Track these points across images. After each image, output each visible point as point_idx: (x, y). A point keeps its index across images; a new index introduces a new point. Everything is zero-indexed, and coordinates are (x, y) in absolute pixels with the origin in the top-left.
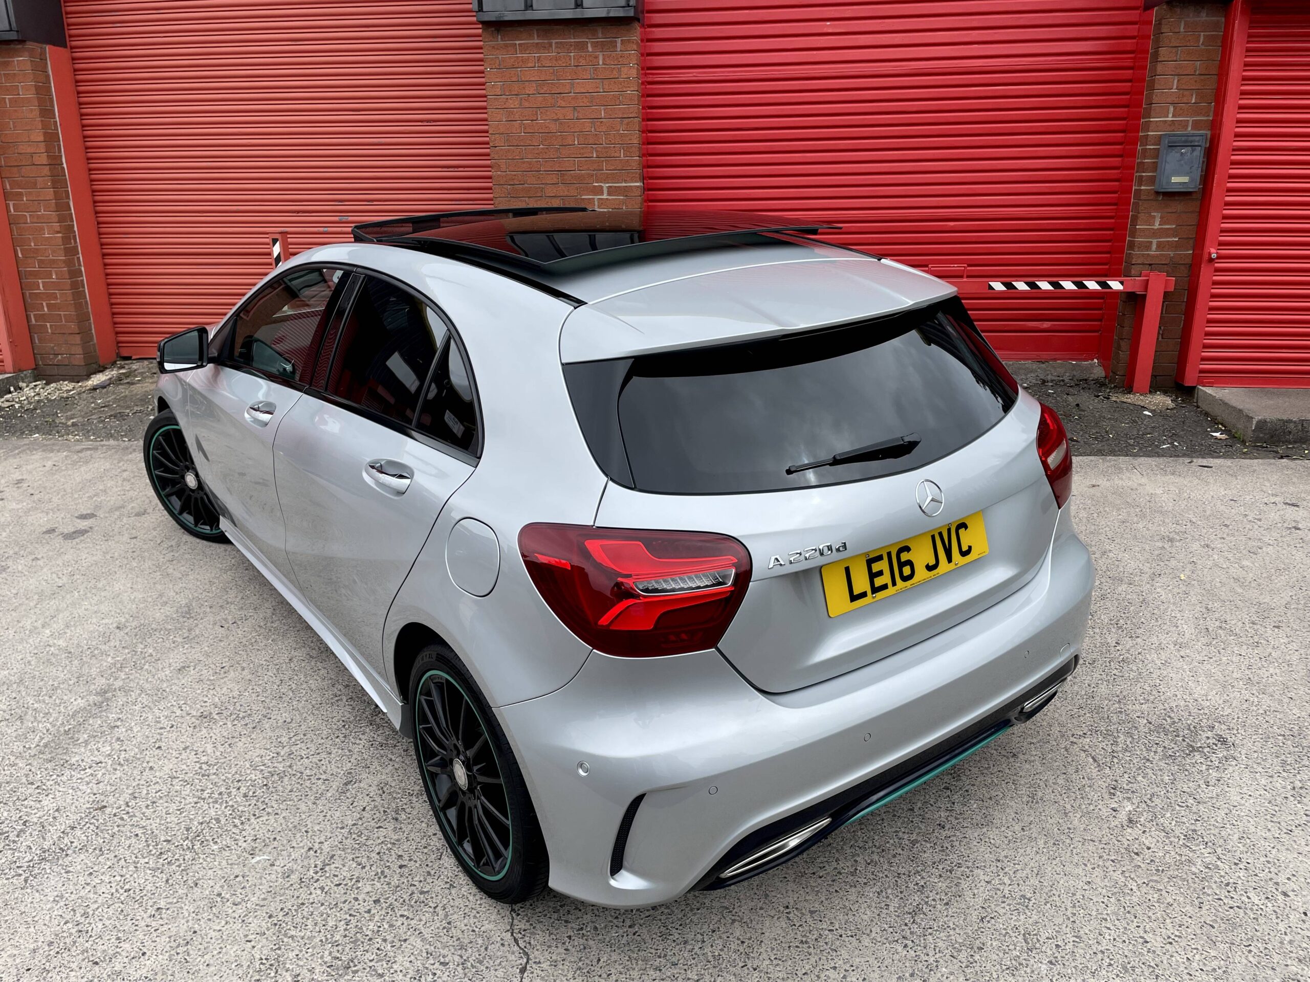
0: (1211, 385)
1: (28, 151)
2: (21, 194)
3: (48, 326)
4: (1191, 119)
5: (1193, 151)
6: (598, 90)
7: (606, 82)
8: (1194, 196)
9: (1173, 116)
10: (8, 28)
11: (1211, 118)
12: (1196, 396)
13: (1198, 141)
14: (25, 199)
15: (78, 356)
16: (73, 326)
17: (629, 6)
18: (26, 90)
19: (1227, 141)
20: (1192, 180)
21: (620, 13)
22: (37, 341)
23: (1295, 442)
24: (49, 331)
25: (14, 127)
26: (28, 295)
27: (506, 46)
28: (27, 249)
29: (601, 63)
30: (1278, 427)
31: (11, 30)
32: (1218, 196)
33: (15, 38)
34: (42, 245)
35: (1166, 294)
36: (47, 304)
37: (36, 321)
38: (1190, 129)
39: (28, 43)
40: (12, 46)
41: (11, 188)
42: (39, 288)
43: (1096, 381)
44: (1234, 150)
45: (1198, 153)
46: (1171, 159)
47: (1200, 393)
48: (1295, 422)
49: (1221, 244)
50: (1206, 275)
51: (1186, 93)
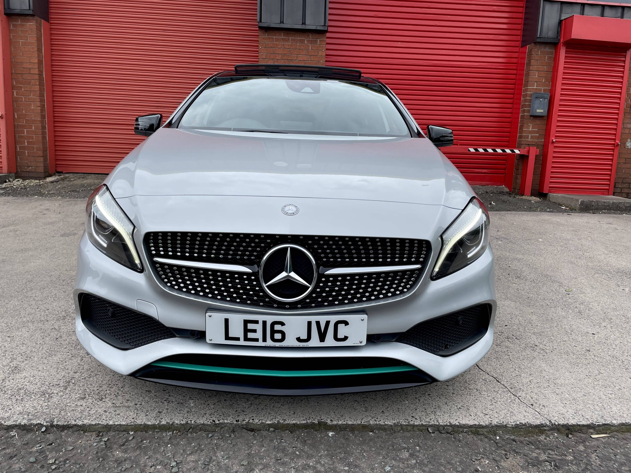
0: (554, 192)
1: (28, 67)
2: (21, 87)
3: (26, 152)
4: (543, 88)
5: (545, 100)
6: (308, 60)
7: (312, 57)
8: (544, 118)
9: (536, 87)
10: (28, 8)
11: (550, 88)
12: (548, 197)
13: (546, 96)
14: (23, 89)
15: (41, 168)
16: (41, 153)
17: (325, 26)
18: (32, 38)
19: (557, 97)
20: (544, 111)
21: (322, 28)
22: (19, 159)
23: (595, 210)
24: (27, 155)
25: (23, 55)
26: (17, 136)
27: (269, 38)
28: (20, 114)
29: (310, 49)
30: (589, 204)
31: (30, 10)
32: (555, 117)
33: (31, 13)
34: (29, 112)
35: (536, 156)
36: (27, 141)
37: (20, 149)
38: (542, 92)
39: (36, 17)
40: (27, 17)
41: (16, 84)
42: (24, 133)
43: (507, 192)
44: (560, 100)
45: (547, 101)
46: (537, 103)
47: (550, 196)
48: (594, 202)
49: (556, 136)
50: (551, 149)
51: (541, 78)
